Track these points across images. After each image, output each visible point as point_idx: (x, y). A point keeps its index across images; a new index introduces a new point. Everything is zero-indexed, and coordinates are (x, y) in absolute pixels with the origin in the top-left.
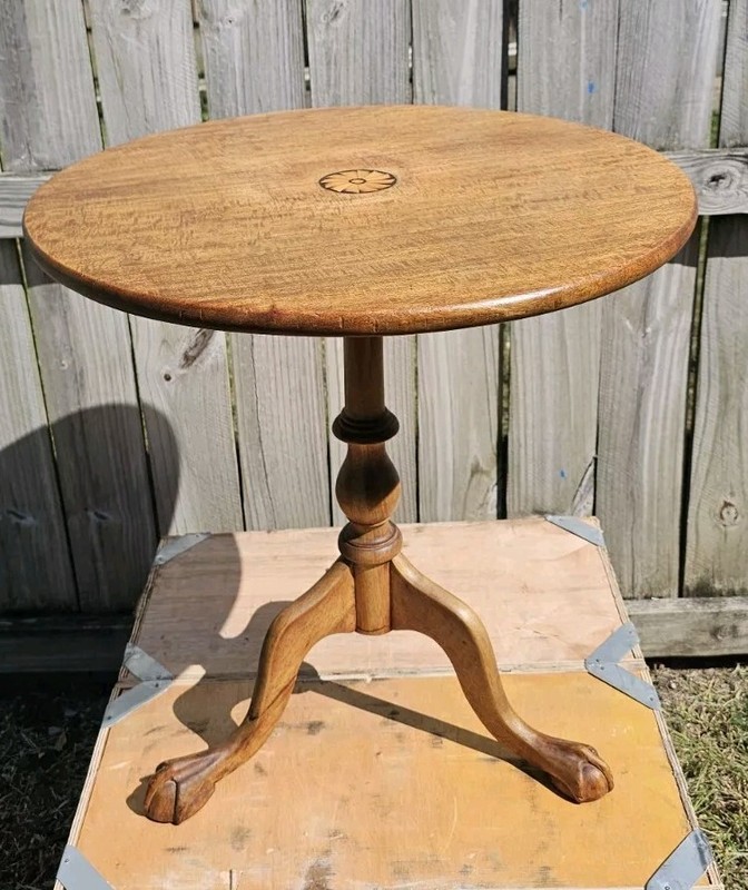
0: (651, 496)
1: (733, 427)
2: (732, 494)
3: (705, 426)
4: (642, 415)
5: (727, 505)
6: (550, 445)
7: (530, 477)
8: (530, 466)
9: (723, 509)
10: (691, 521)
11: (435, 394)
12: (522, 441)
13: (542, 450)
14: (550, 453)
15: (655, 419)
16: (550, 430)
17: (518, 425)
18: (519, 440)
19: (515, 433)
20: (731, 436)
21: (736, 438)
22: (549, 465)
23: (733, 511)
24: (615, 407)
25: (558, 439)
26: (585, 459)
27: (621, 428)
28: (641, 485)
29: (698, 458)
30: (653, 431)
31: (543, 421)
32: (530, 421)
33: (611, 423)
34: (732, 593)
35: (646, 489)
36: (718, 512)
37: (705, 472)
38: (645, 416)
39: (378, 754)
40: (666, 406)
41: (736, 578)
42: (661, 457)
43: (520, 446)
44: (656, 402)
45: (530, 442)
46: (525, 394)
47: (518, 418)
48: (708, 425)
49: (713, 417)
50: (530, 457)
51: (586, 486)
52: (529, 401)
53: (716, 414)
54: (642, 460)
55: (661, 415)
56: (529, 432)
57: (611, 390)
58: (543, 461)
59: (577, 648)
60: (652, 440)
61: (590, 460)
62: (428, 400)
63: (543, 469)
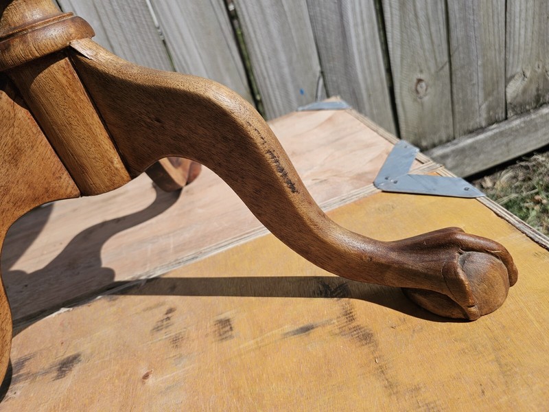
0: (367, 90)
1: (411, 16)
2: (421, 71)
3: (392, 20)
4: (345, 23)
5: (420, 81)
6: (286, 70)
7: (280, 102)
8: (277, 93)
9: (416, 86)
10: (398, 101)
11: (184, 51)
12: (265, 74)
13: (282, 77)
14: (288, 77)
15: (356, 25)
16: (283, 58)
17: (258, 61)
18: (262, 74)
19: (258, 69)
20: (412, 24)
21: (415, 25)
22: (291, 87)
23: (423, 84)
24: (325, 23)
25: (290, 62)
26: (314, 75)
27: (333, 39)
28: (358, 83)
29: (393, 48)
30: (357, 36)
31: (275, 50)
32: (266, 56)
33: (325, 38)
34: (434, 146)
35: (363, 86)
36: (414, 88)
37: (399, 59)
38: (348, 23)
39: (146, 376)
40: (361, 12)
41: (435, 133)
42: (367, 56)
43: (264, 78)
44: (354, 9)
45: (271, 73)
46: (255, 32)
47: (256, 55)
48: (394, 19)
49: (396, 12)
50: (275, 86)
51: (322, 96)
52: (259, 37)
53: (398, 8)
54: (354, 63)
55: (359, 20)
56: (268, 64)
57: (318, 9)
58: (284, 85)
59: (360, 177)
60: (358, 44)
61: (318, 74)
62: (181, 57)
63: (287, 93)
